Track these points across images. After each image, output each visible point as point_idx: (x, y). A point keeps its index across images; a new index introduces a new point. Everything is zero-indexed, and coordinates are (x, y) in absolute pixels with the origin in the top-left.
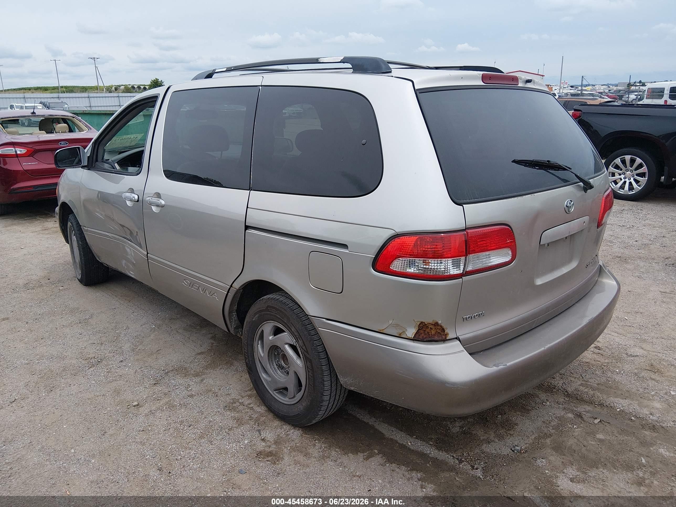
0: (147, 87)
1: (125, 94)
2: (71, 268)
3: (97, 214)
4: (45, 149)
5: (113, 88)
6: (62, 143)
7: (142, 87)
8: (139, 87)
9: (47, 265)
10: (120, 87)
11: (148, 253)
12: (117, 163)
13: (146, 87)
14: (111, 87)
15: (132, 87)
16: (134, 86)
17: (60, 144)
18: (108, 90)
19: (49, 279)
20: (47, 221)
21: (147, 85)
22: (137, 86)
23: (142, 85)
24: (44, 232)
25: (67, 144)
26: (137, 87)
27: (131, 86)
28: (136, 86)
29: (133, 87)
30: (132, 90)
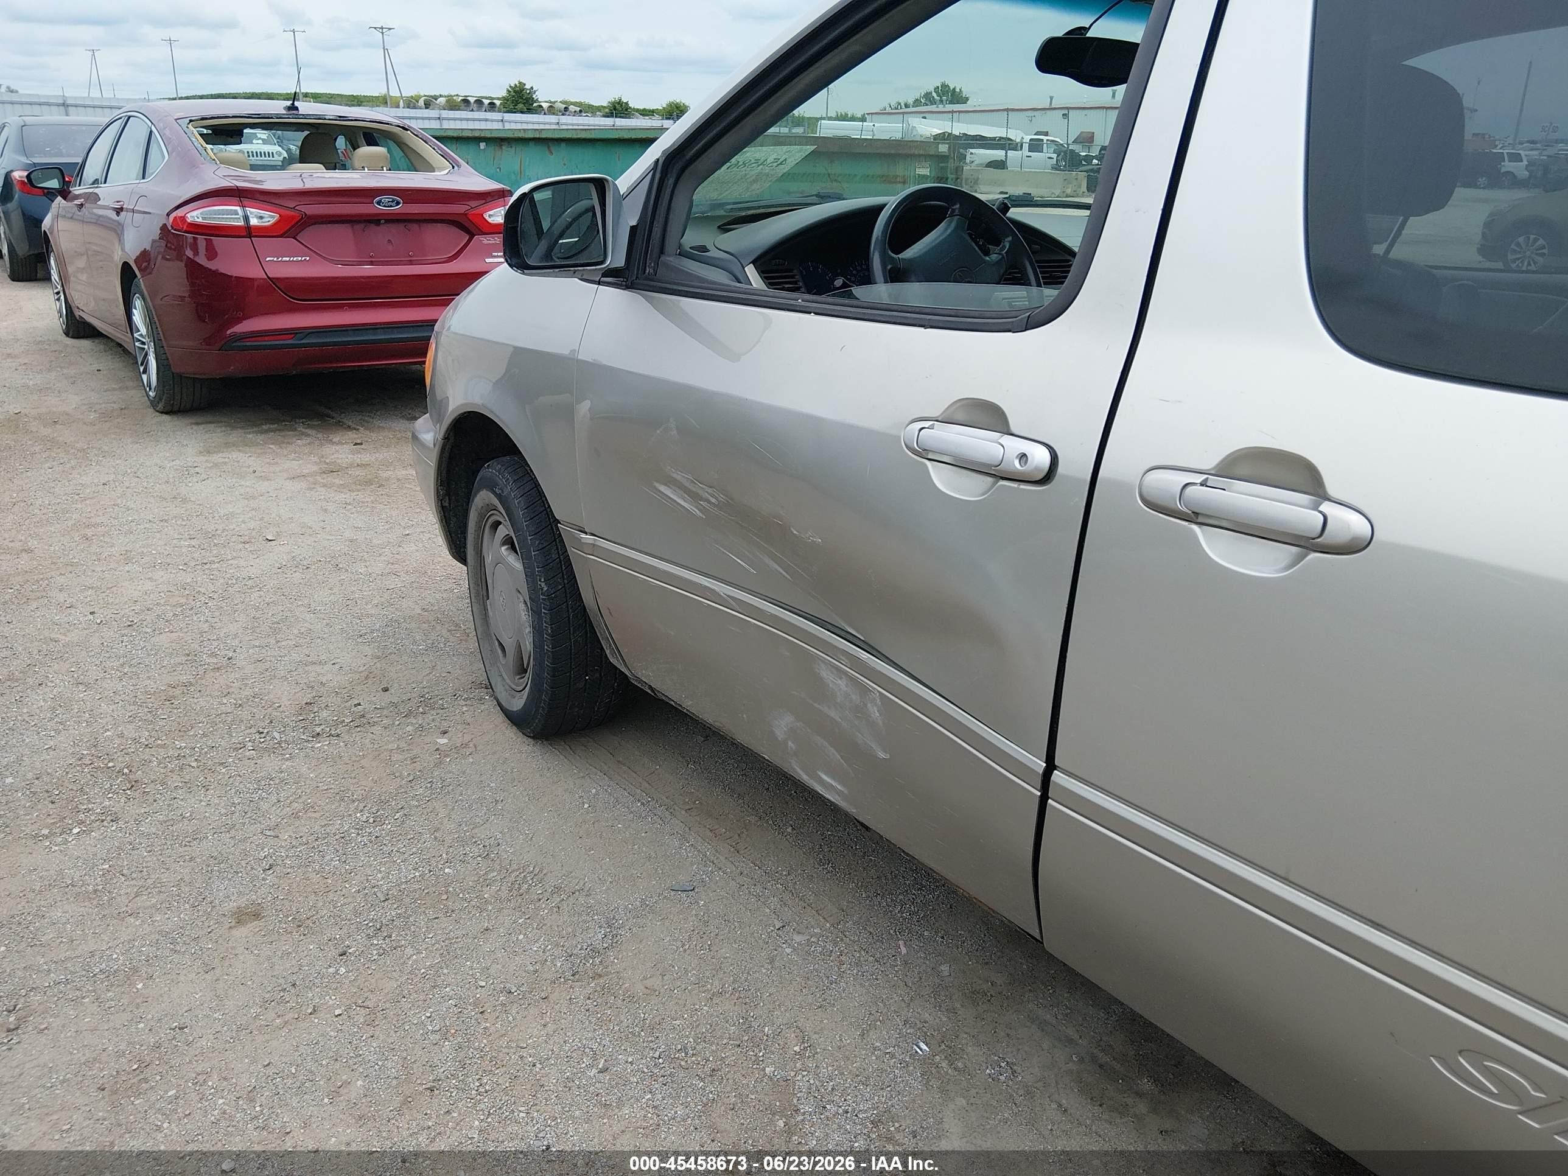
0: (498, 103)
1: (454, 114)
2: (452, 639)
3: (662, 488)
4: (333, 216)
5: (421, 102)
6: (385, 199)
7: (486, 102)
8: (479, 102)
9: (367, 621)
10: (436, 100)
11: (1051, 766)
12: (754, 262)
13: (495, 101)
14: (417, 99)
15: (463, 100)
16: (469, 98)
17: (379, 203)
18: (409, 104)
19: (386, 690)
20: (331, 442)
21: (498, 99)
22: (475, 99)
23: (486, 98)
24: (329, 479)
25: (398, 203)
26: (476, 101)
27: (461, 98)
28: (472, 100)
29: (466, 101)
30: (463, 106)
